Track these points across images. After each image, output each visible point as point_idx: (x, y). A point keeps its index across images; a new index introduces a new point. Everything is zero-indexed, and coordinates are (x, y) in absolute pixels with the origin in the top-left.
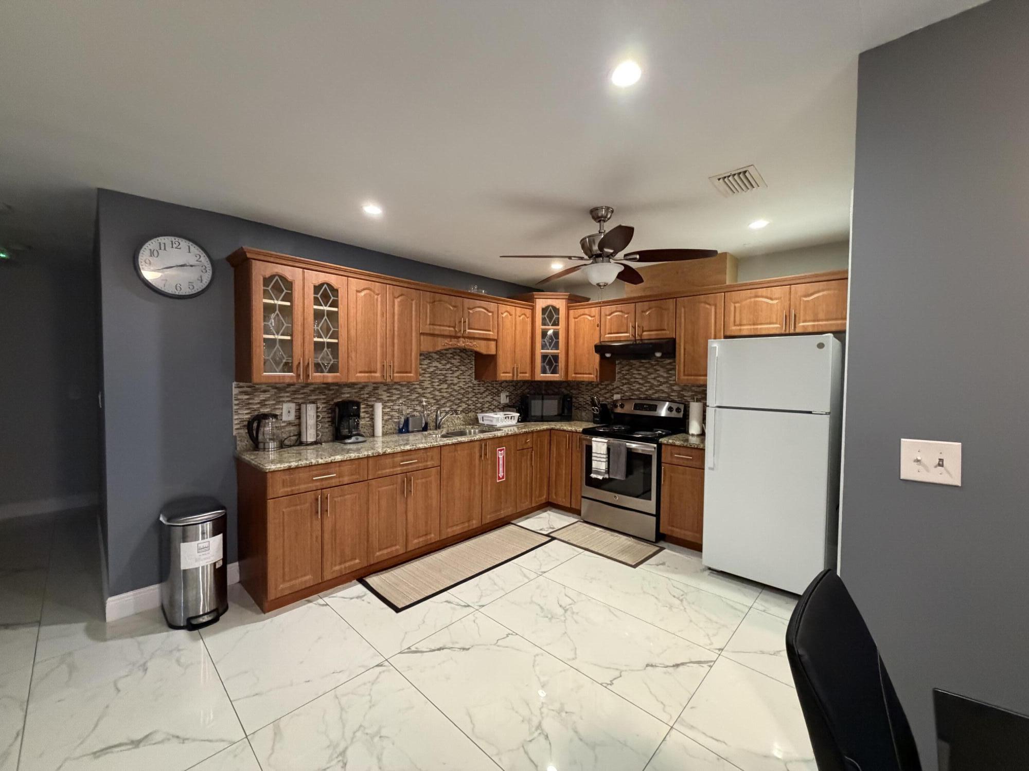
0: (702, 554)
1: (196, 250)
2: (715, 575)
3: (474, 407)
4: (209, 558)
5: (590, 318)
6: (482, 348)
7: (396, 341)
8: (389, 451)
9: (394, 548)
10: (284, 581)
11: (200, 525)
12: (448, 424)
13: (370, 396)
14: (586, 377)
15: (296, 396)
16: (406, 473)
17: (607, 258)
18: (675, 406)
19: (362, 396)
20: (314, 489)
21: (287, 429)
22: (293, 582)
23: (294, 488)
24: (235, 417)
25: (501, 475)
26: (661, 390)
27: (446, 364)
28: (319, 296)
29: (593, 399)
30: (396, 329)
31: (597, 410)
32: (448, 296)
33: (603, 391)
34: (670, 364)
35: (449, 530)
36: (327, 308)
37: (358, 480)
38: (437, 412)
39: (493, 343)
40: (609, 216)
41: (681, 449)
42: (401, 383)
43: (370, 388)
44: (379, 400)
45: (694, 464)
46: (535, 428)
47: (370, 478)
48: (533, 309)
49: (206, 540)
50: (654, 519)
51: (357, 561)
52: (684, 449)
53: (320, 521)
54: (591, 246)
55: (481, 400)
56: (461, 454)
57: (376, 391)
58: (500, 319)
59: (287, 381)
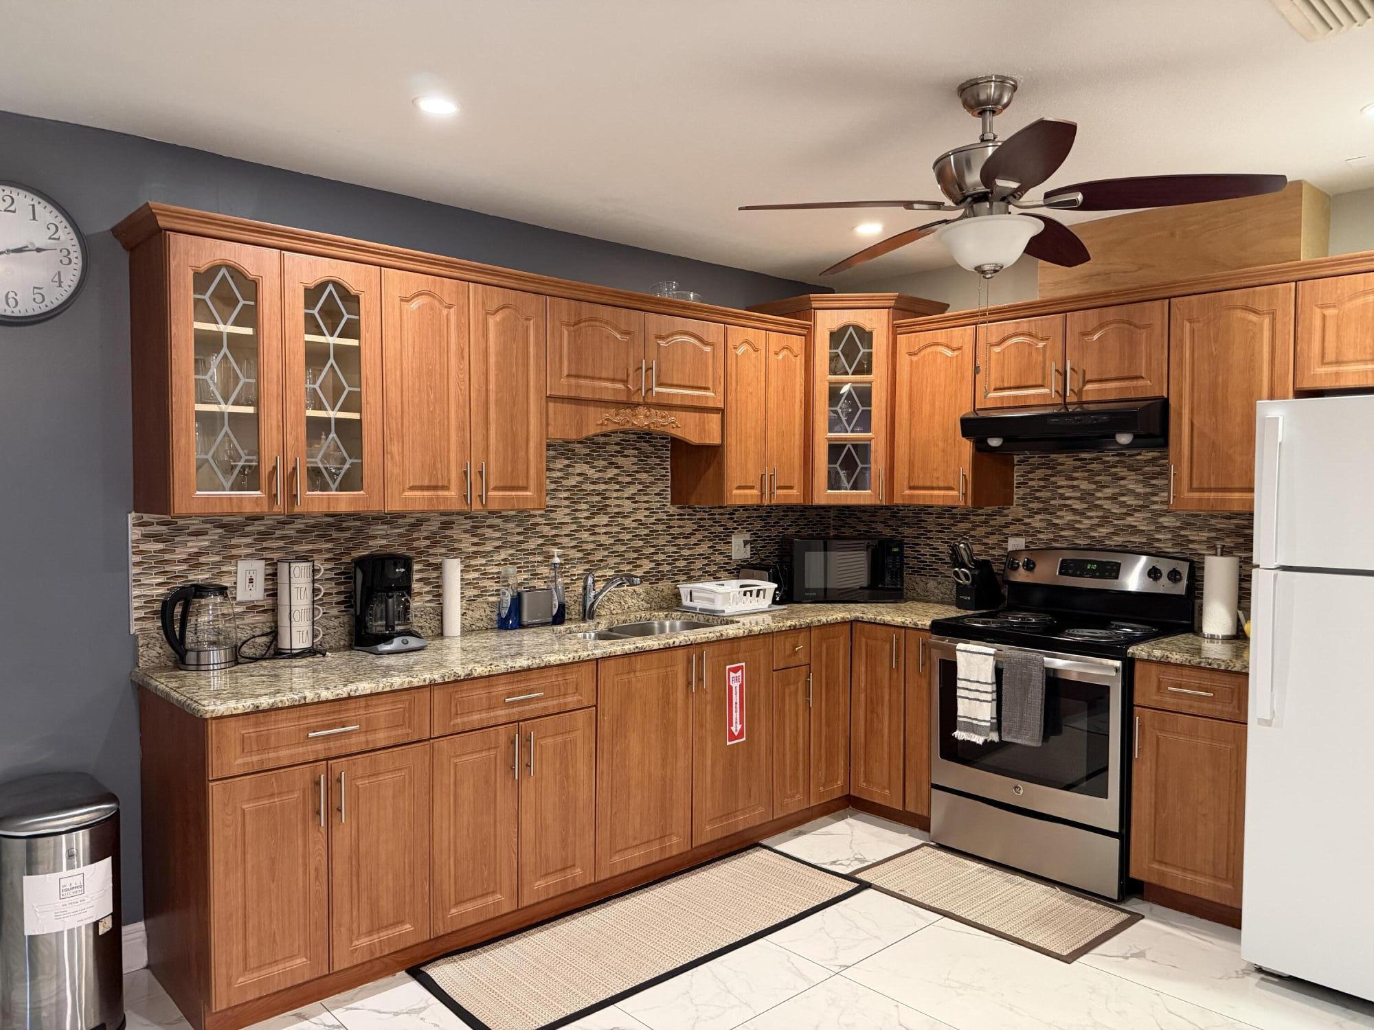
0: (1240, 935)
1: (48, 214)
2: (1272, 986)
3: (669, 568)
4: (84, 911)
5: (949, 353)
6: (690, 429)
7: (492, 415)
8: (480, 670)
9: (490, 900)
10: (246, 969)
11: (64, 836)
12: (612, 607)
13: (435, 543)
14: (939, 496)
15: (265, 544)
16: (519, 721)
17: (1002, 204)
18: (1165, 566)
19: (415, 544)
20: (311, 758)
21: (249, 619)
22: (264, 973)
23: (265, 756)
24: (136, 592)
25: (736, 728)
26: (1130, 526)
27: (606, 467)
28: (315, 312)
29: (954, 549)
30: (492, 386)
31: (966, 575)
32: (610, 308)
33: (981, 531)
34: (1153, 461)
35: (617, 859)
36: (333, 340)
37: (410, 740)
38: (586, 579)
39: (716, 418)
40: (1005, 100)
41: (1186, 672)
42: (504, 513)
43: (434, 526)
44: (453, 552)
45: (1219, 709)
46: (815, 619)
47: (437, 734)
48: (808, 334)
49: (76, 871)
50: (1116, 843)
51: (408, 927)
52: (1195, 673)
53: (323, 830)
54: (961, 175)
55: (685, 552)
56: (645, 679)
57: (448, 532)
58: (731, 361)
59: (249, 509)
